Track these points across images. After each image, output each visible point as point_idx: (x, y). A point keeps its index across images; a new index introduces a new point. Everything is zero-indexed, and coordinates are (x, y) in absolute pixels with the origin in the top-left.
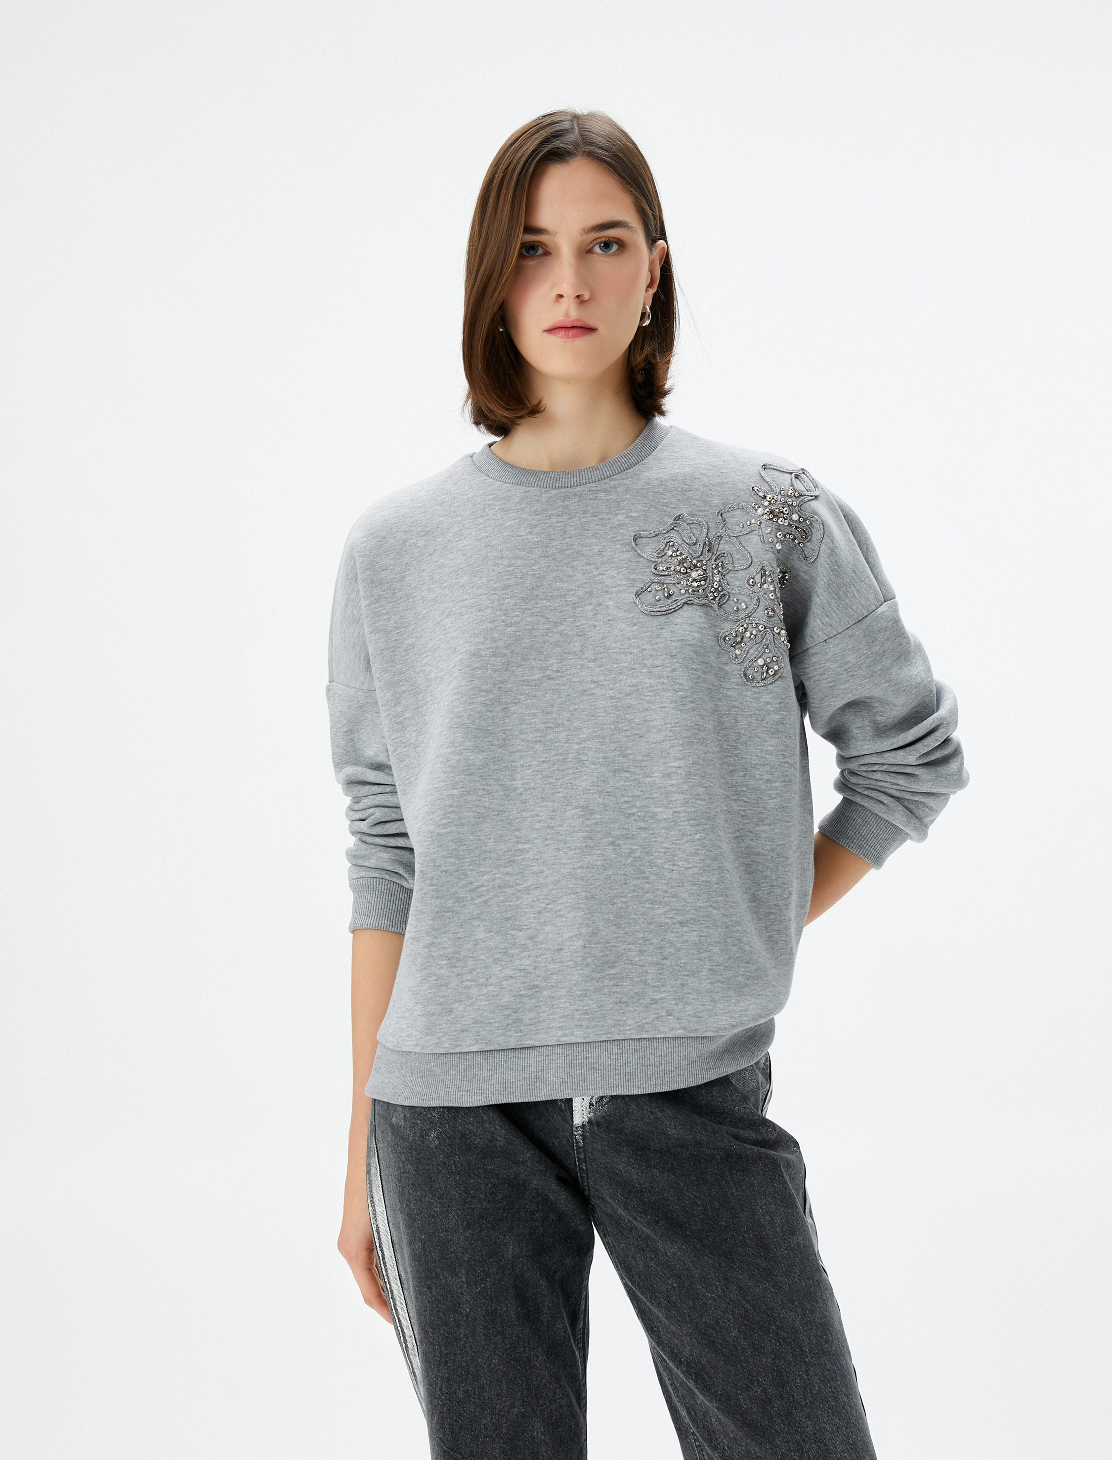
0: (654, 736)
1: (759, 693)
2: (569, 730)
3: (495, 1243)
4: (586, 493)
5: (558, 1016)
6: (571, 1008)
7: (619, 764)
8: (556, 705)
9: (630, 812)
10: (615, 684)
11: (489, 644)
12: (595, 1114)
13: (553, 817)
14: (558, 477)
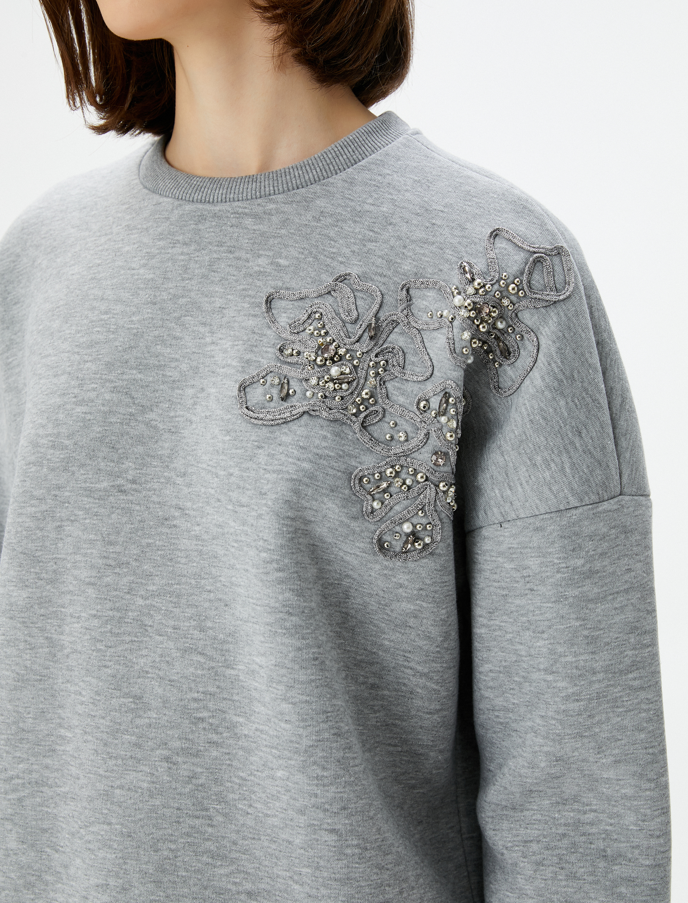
1: (392, 569)
2: (135, 574)
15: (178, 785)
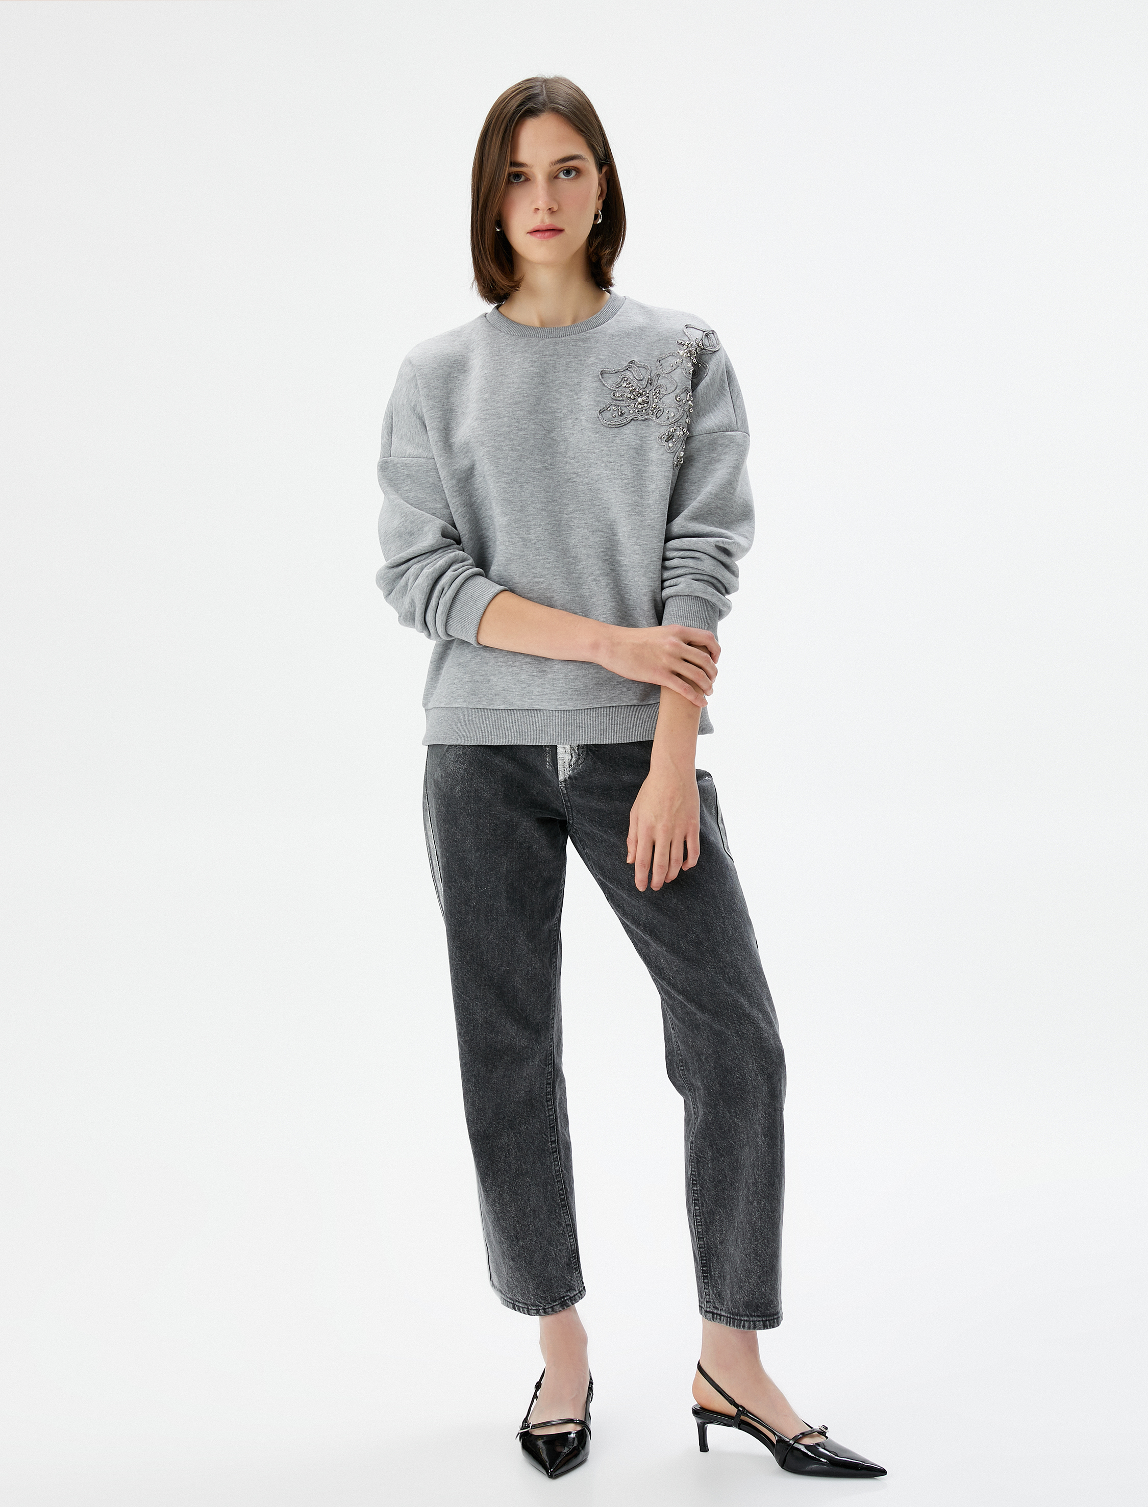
3: (495, 862)
5: (557, 691)
6: (566, 687)
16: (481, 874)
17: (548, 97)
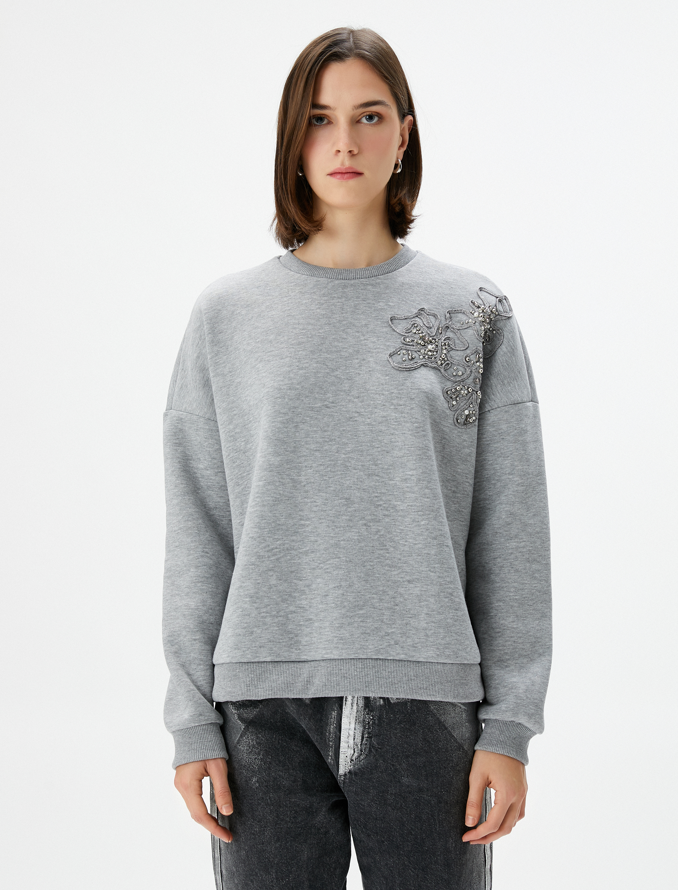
0: (396, 453)
4: (359, 285)
7: (372, 471)
8: (331, 426)
9: (378, 503)
10: (371, 415)
11: (286, 381)
12: (354, 766)
13: (326, 504)
14: (340, 272)
15: (371, 536)
16: (282, 865)
17: (355, 43)
